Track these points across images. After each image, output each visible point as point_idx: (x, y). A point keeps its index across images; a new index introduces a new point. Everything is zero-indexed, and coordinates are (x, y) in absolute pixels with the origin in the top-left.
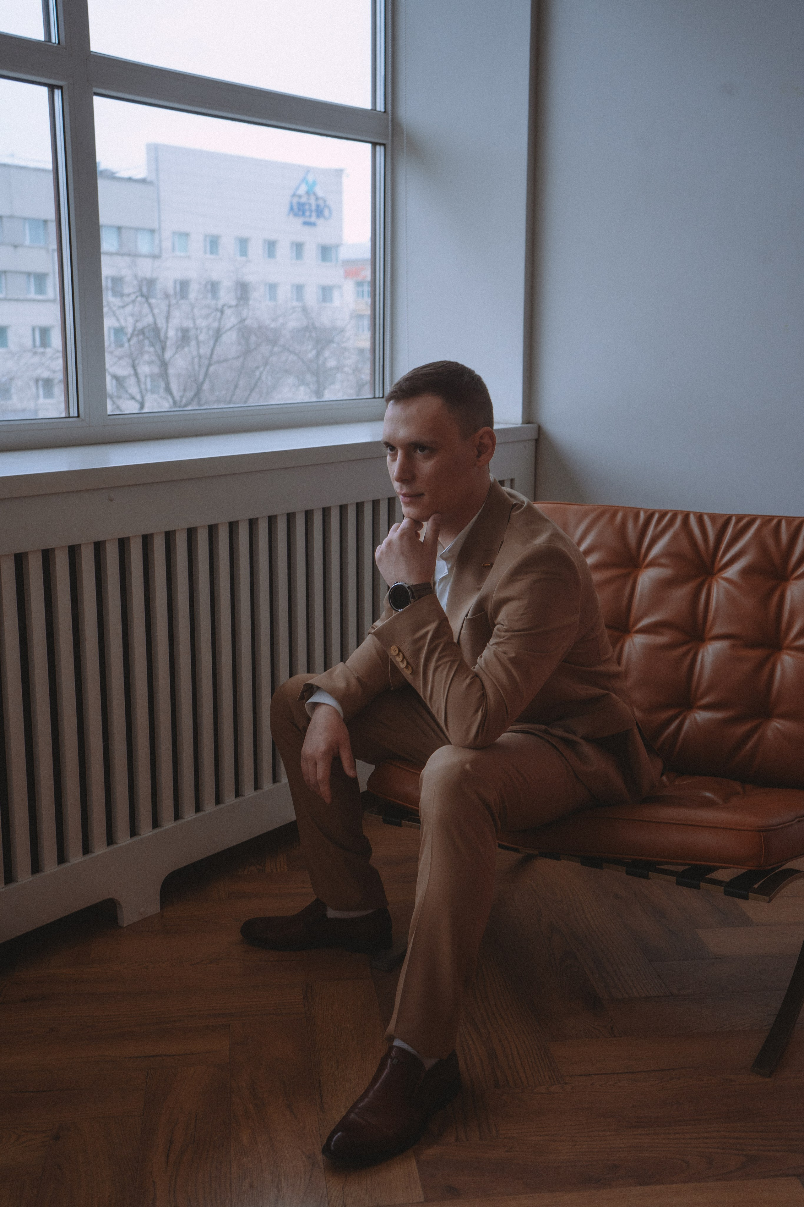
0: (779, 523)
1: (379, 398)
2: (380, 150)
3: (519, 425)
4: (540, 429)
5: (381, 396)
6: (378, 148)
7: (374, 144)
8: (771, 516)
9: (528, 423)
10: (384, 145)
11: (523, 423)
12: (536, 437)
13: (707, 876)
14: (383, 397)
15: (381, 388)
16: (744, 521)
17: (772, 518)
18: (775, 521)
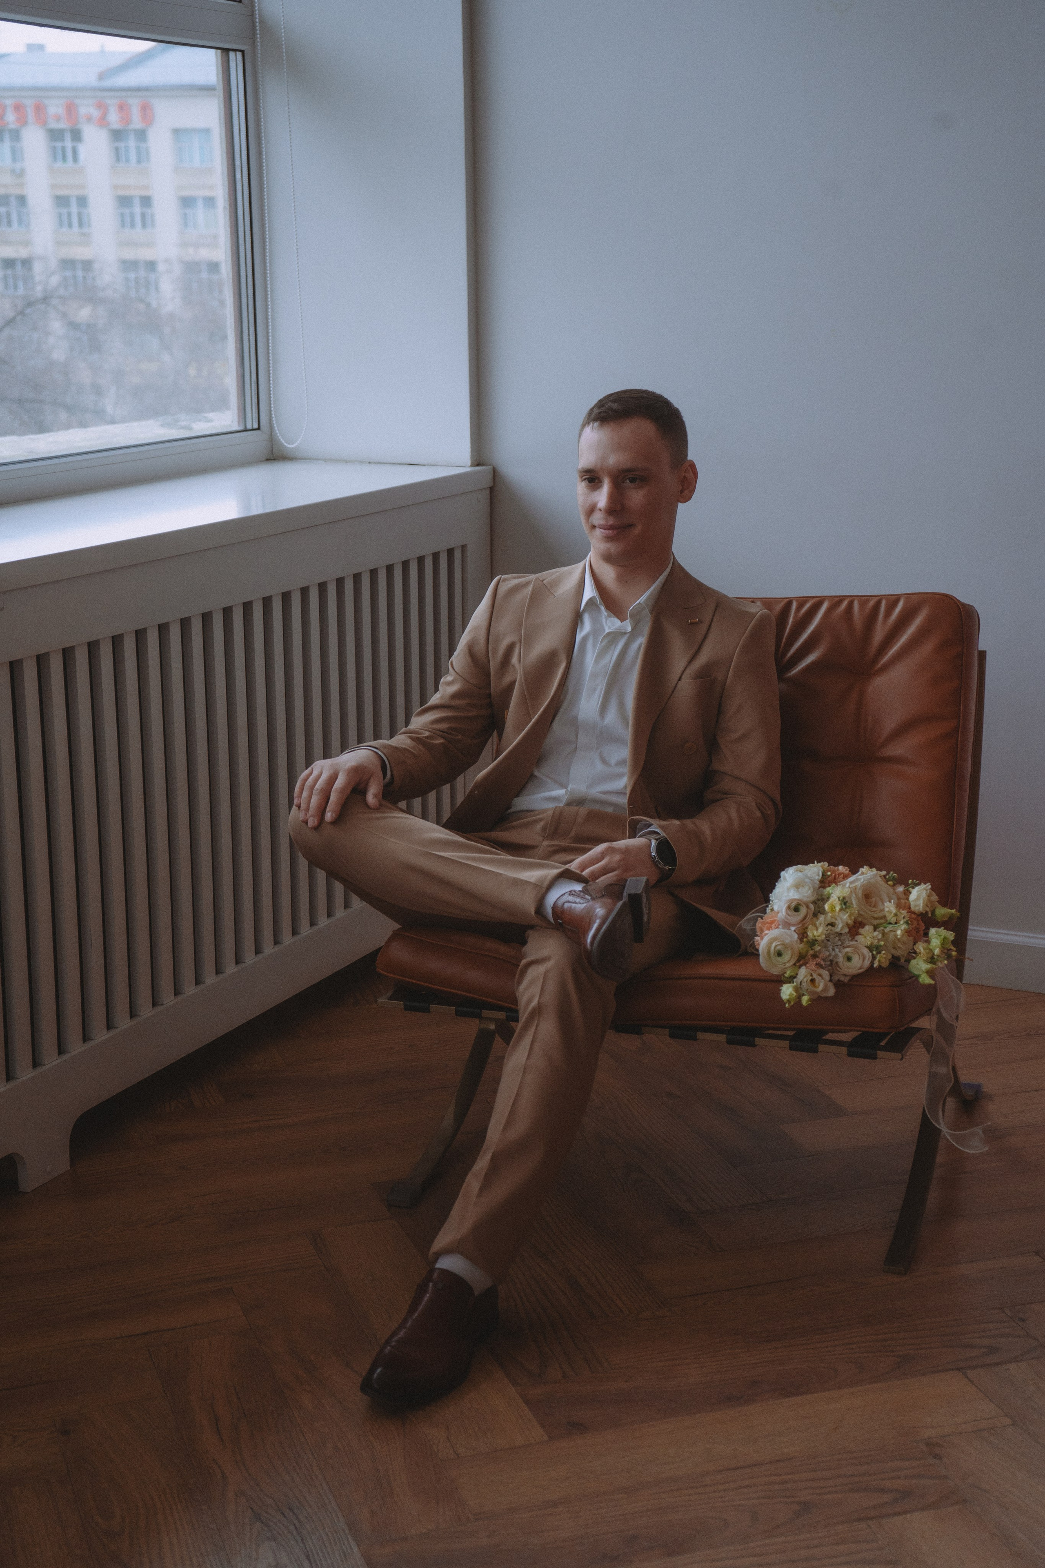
0: (851, 604)
1: (253, 430)
2: (235, 59)
3: (468, 469)
4: (495, 473)
5: (256, 426)
6: (232, 54)
7: (226, 51)
8: (839, 596)
9: (478, 465)
10: (243, 52)
11: (472, 466)
12: (491, 485)
13: (824, 1038)
14: (259, 429)
15: (255, 415)
16: (807, 606)
17: (841, 599)
18: (845, 604)
